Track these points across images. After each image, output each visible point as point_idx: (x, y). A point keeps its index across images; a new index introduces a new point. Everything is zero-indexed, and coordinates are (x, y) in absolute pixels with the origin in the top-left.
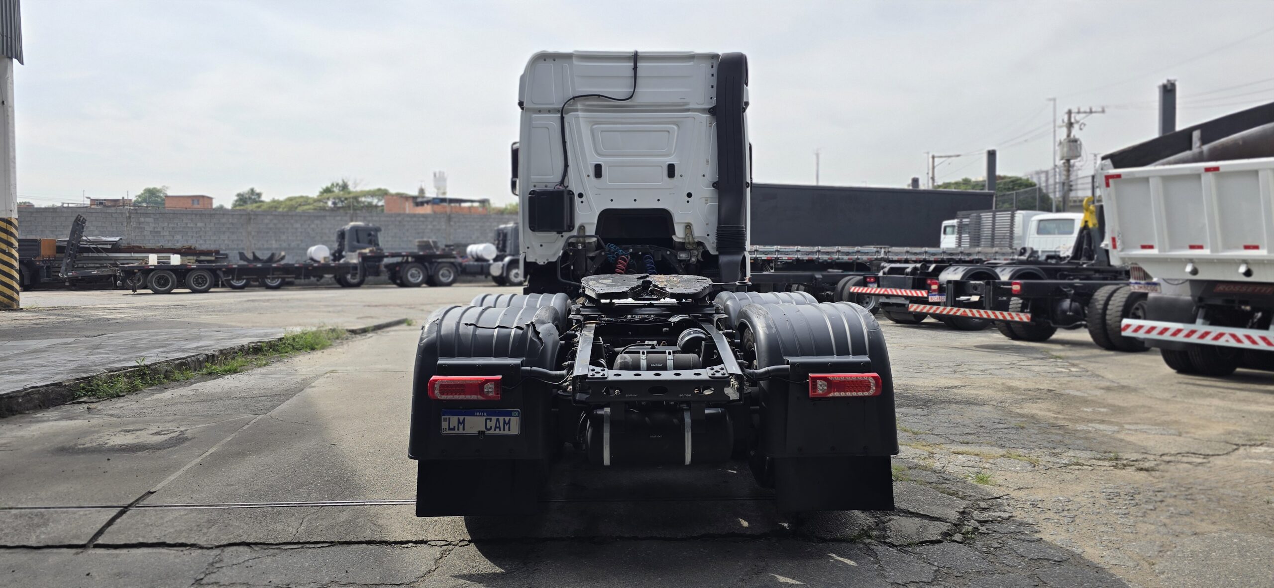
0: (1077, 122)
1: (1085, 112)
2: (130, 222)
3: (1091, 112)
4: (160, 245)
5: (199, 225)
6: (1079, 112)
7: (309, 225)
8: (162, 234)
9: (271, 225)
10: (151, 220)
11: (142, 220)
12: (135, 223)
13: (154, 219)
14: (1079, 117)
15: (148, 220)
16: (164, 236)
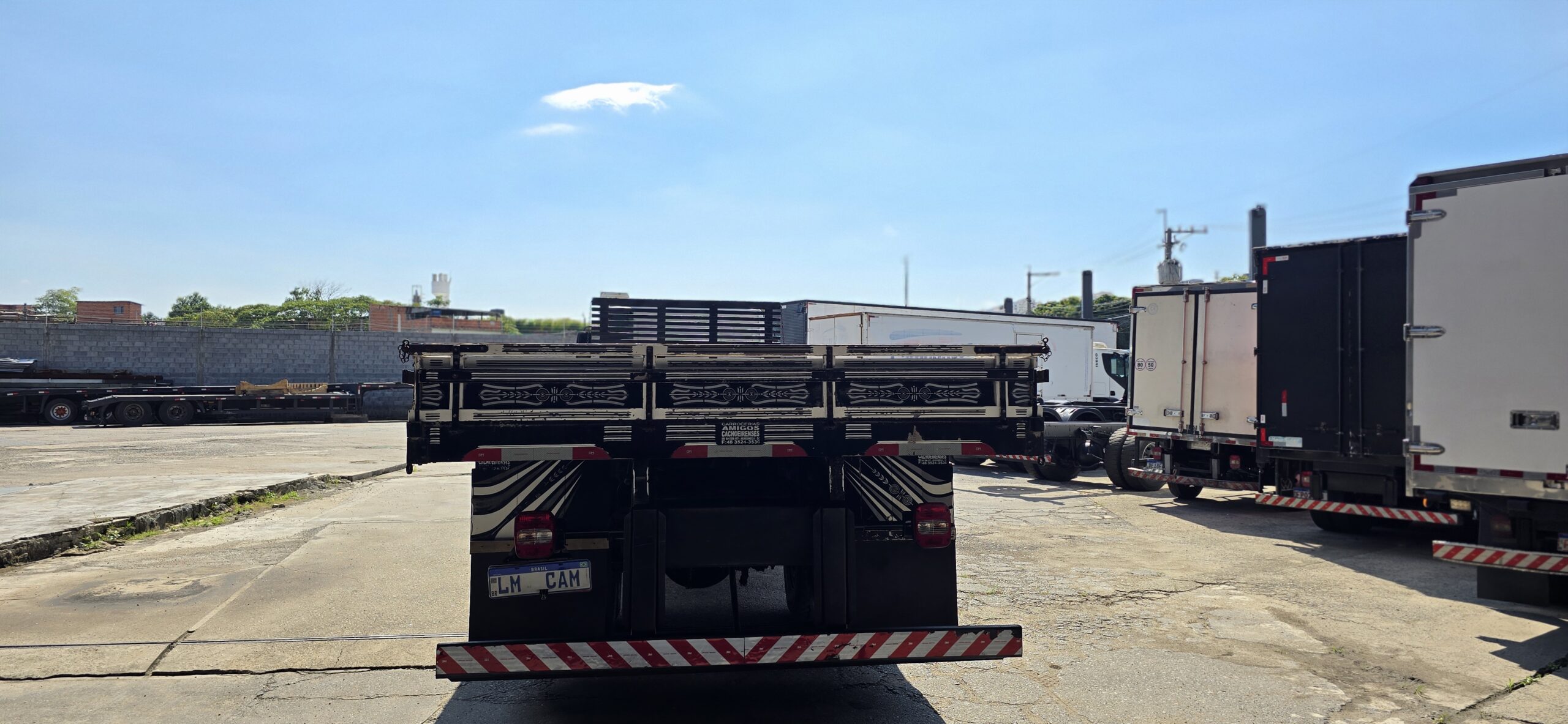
0: (1177, 242)
1: (1187, 232)
2: (48, 340)
3: (1192, 231)
4: (86, 369)
5: (137, 344)
6: (1179, 232)
7: (278, 346)
8: (88, 356)
9: (230, 346)
10: (75, 338)
11: (64, 337)
12: (54, 342)
13: (79, 336)
14: (1179, 237)
15: (71, 337)
16: (91, 358)
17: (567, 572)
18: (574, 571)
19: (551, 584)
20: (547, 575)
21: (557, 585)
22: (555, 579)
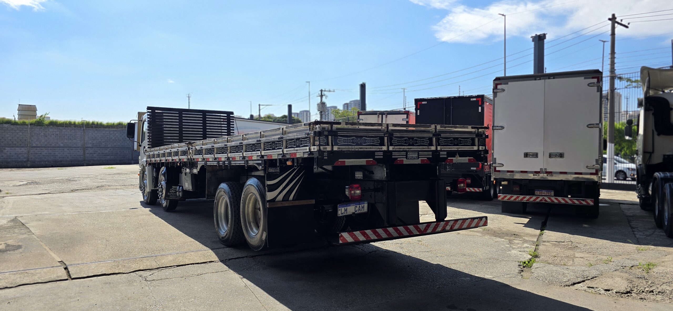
17: (361, 206)
18: (363, 205)
19: (356, 210)
20: (355, 207)
21: (358, 211)
22: (357, 209)
